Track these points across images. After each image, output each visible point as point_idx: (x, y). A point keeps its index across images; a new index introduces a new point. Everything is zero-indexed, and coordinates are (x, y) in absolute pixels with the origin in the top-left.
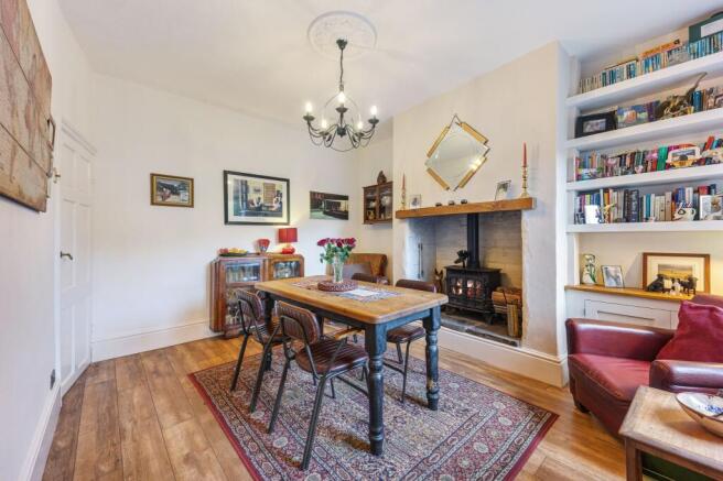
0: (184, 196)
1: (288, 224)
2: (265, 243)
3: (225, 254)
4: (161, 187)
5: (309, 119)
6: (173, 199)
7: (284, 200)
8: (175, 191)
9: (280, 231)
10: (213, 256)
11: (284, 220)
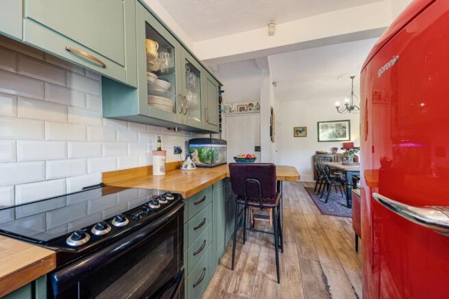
0: (303, 133)
1: (350, 140)
2: (336, 149)
3: (318, 153)
4: (297, 131)
5: (337, 108)
6: (300, 134)
7: (347, 130)
8: (300, 132)
9: (344, 144)
10: (314, 154)
11: (347, 138)
